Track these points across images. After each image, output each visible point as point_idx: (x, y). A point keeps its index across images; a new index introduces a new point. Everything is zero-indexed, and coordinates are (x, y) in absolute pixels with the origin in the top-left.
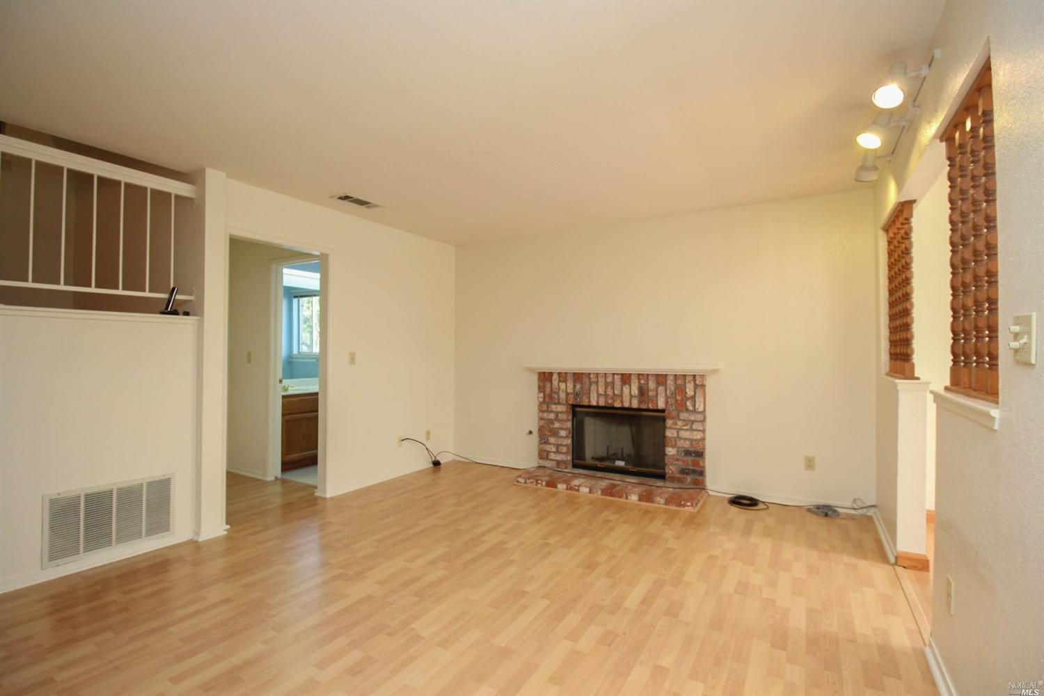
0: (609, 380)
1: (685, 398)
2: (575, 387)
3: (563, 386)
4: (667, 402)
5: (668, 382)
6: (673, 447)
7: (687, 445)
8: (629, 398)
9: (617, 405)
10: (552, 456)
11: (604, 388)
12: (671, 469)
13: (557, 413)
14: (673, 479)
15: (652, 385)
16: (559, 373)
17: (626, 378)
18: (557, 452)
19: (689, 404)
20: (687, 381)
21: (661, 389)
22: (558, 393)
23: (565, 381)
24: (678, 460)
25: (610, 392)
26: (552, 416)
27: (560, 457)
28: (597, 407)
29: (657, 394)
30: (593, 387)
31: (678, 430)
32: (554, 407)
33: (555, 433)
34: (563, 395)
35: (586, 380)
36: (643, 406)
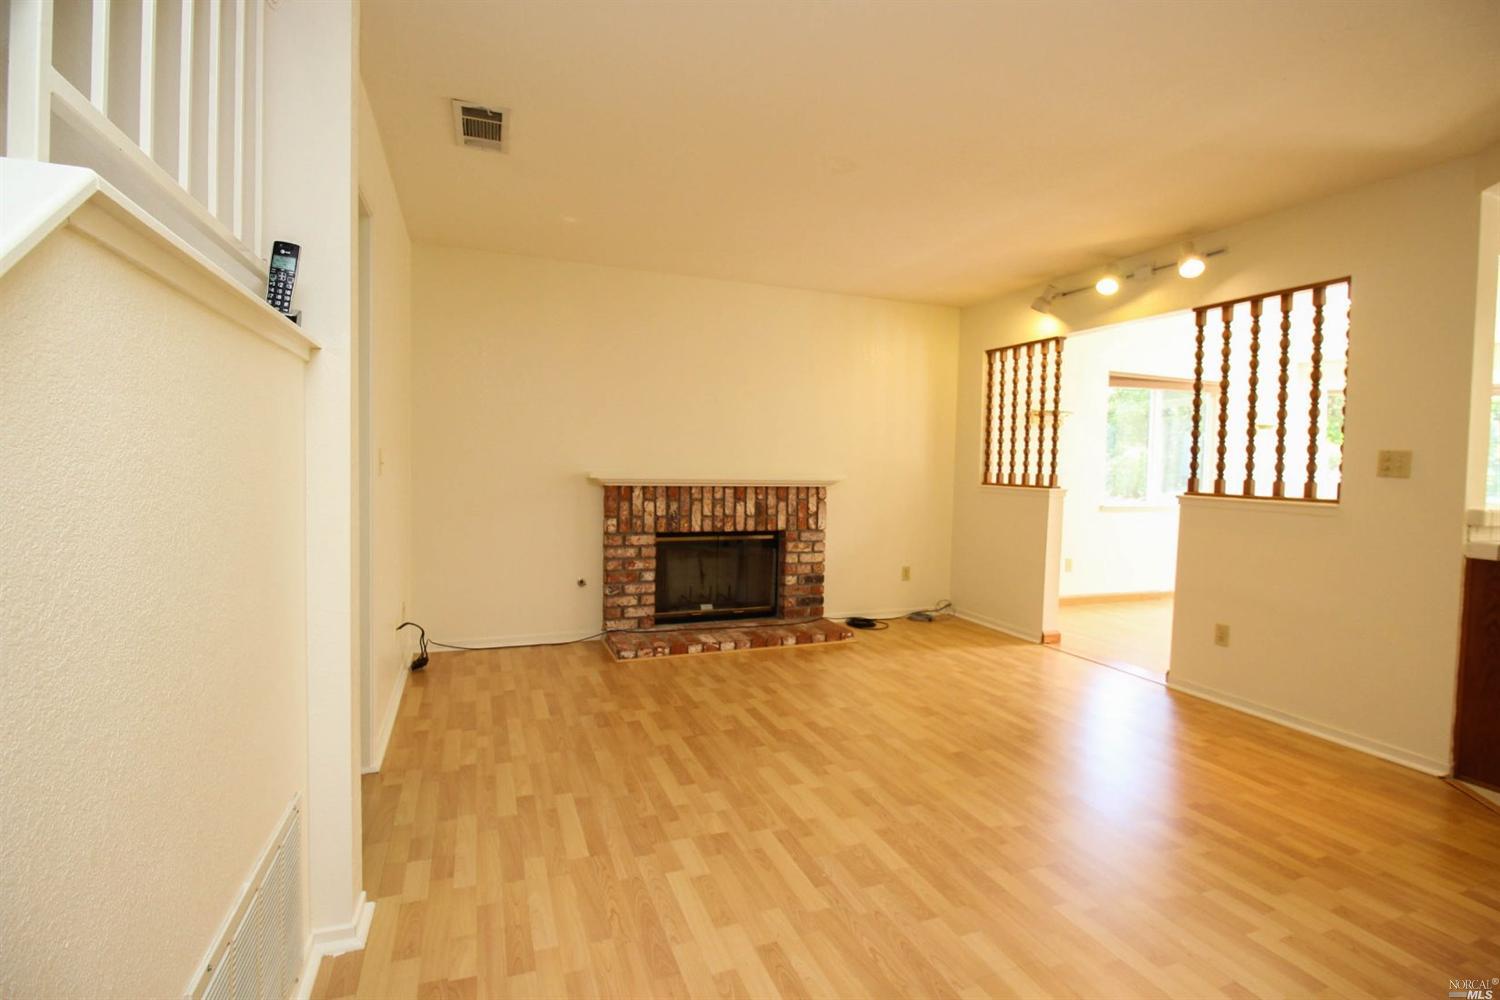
0: (718, 495)
1: (808, 515)
2: (668, 507)
3: (650, 506)
4: (788, 521)
5: (790, 497)
6: (793, 575)
7: (807, 570)
8: (744, 516)
9: (729, 528)
10: (631, 612)
11: (710, 507)
12: (790, 602)
13: (640, 548)
14: (793, 614)
15: (772, 501)
16: (644, 488)
17: (740, 493)
18: (640, 605)
19: (811, 521)
20: (810, 494)
21: (782, 505)
22: (642, 518)
23: (654, 500)
24: (798, 589)
25: (719, 511)
26: (631, 552)
27: (641, 613)
28: (702, 533)
29: (777, 512)
30: (696, 507)
31: (799, 554)
32: (634, 539)
33: (636, 578)
34: (649, 520)
35: (685, 497)
36: (761, 528)
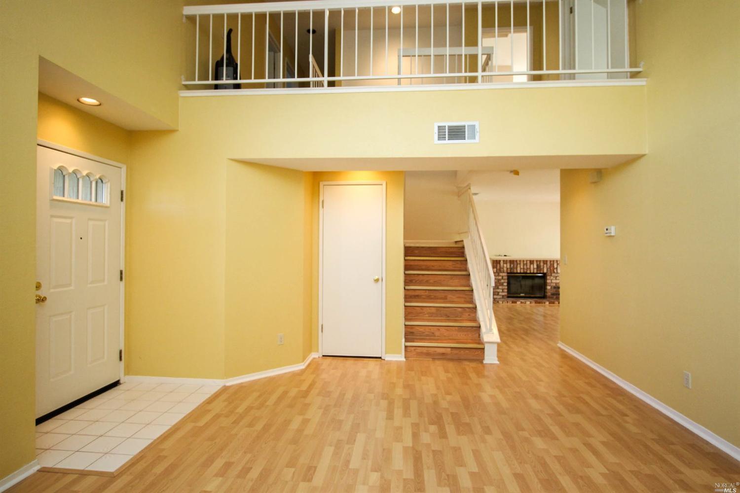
0: (525, 262)
1: (554, 269)
2: (510, 266)
3: (505, 265)
4: (547, 270)
5: (548, 263)
6: (549, 286)
7: (554, 285)
8: (533, 268)
9: (528, 272)
10: (500, 294)
11: (523, 266)
12: (549, 294)
13: (503, 276)
14: (549, 297)
15: (542, 264)
16: (503, 261)
17: (532, 262)
18: (503, 292)
19: (555, 271)
20: (554, 263)
21: (545, 265)
22: (503, 268)
23: (506, 264)
24: (551, 291)
25: (525, 267)
26: (500, 278)
27: (504, 294)
28: (520, 273)
29: (544, 268)
30: (519, 266)
31: (551, 280)
32: (501, 274)
33: (502, 284)
34: (505, 269)
35: (515, 263)
36: (539, 272)
